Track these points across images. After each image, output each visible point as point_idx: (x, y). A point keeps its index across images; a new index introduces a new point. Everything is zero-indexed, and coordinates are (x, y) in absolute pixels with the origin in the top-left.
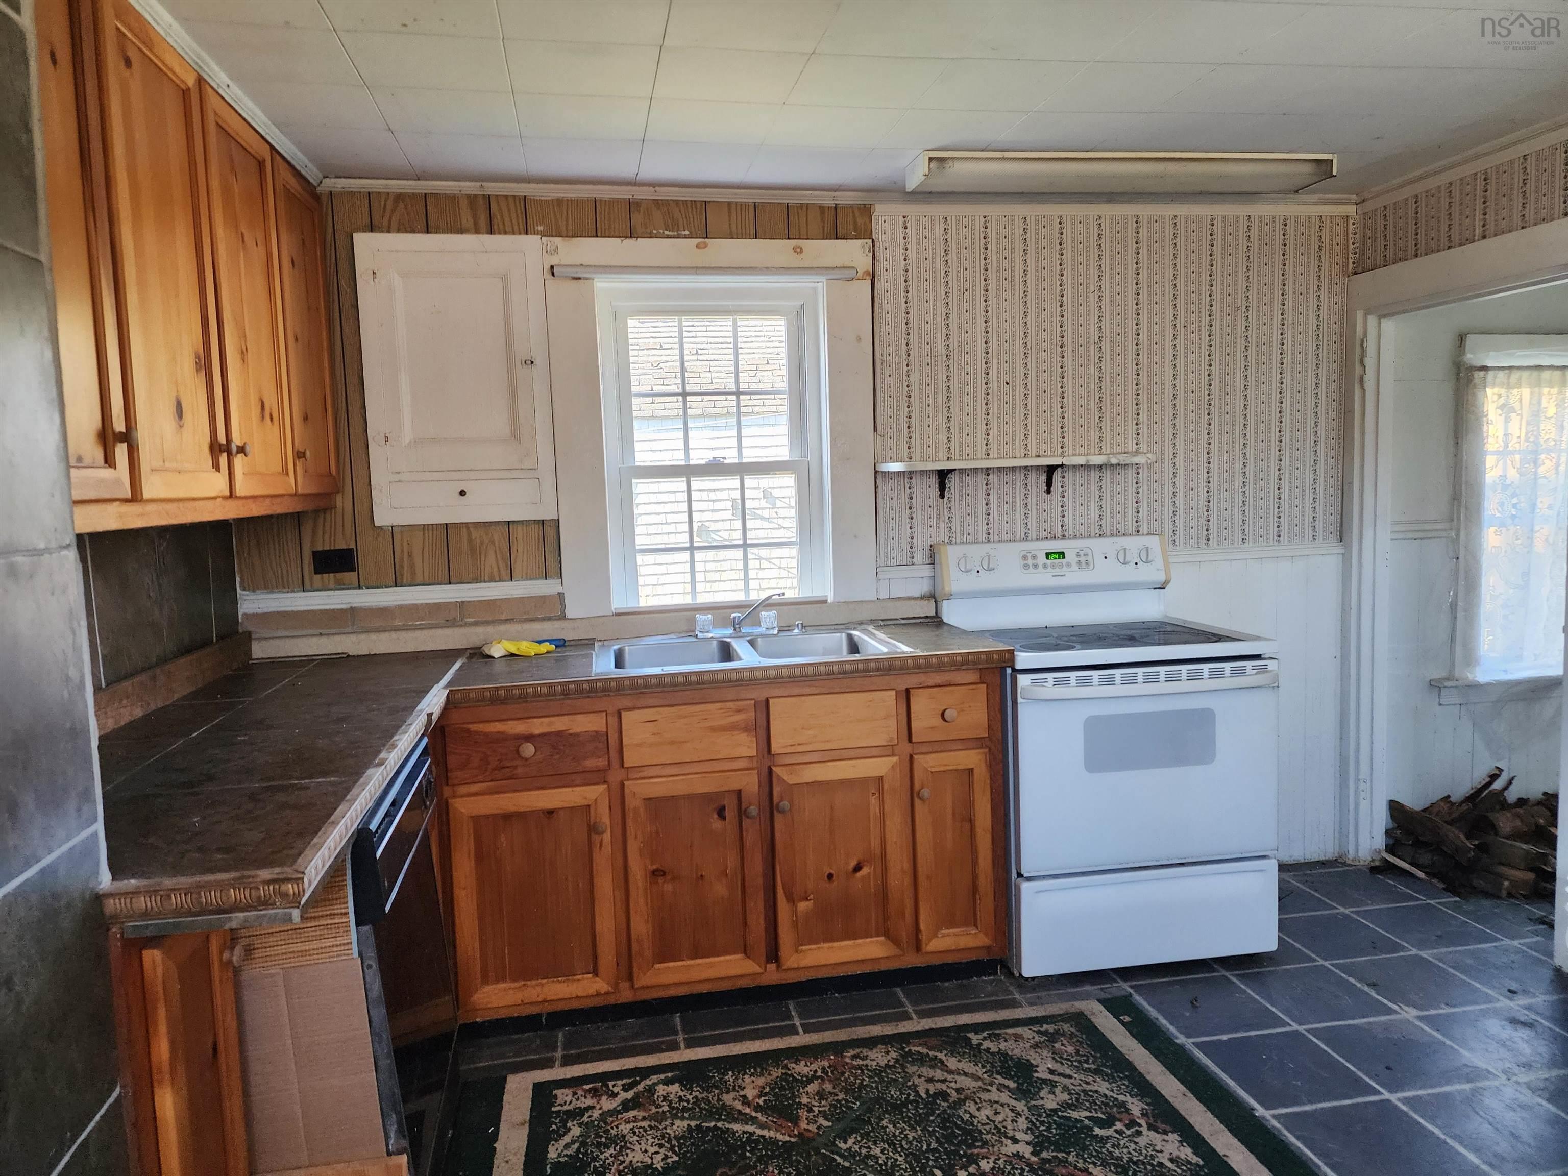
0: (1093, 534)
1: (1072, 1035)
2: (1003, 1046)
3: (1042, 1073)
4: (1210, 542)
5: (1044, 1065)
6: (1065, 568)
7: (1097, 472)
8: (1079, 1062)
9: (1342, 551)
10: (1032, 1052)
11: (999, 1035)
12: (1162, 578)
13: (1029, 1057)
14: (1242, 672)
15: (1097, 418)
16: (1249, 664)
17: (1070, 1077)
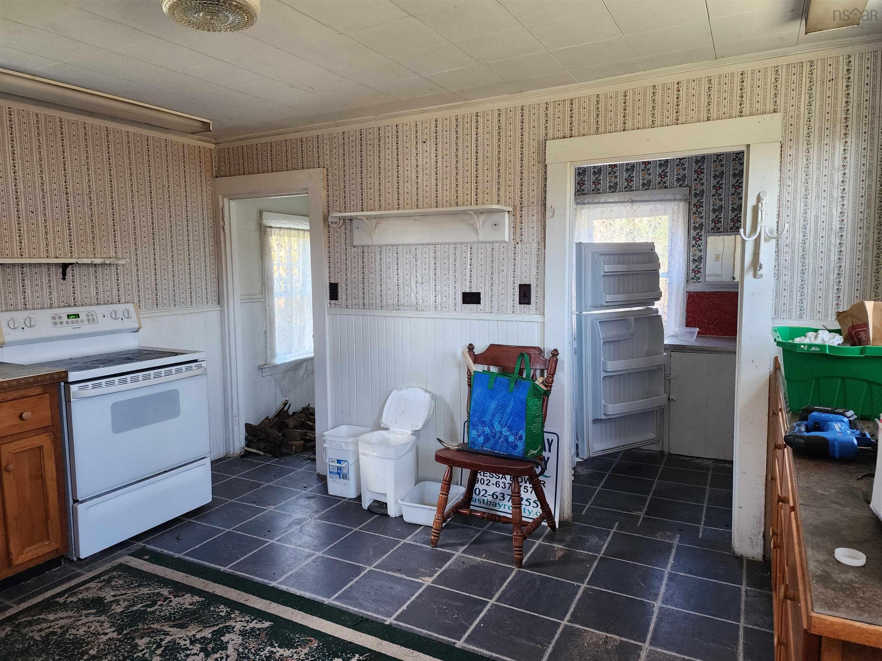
0: (93, 303)
1: (120, 576)
2: (80, 596)
3: (109, 598)
4: (159, 306)
5: (108, 595)
6: (80, 323)
7: (94, 268)
8: (128, 585)
9: (220, 309)
10: (99, 592)
11: (76, 592)
12: (137, 326)
13: (98, 595)
14: (190, 369)
15: (91, 237)
16: (193, 365)
17: (126, 594)
